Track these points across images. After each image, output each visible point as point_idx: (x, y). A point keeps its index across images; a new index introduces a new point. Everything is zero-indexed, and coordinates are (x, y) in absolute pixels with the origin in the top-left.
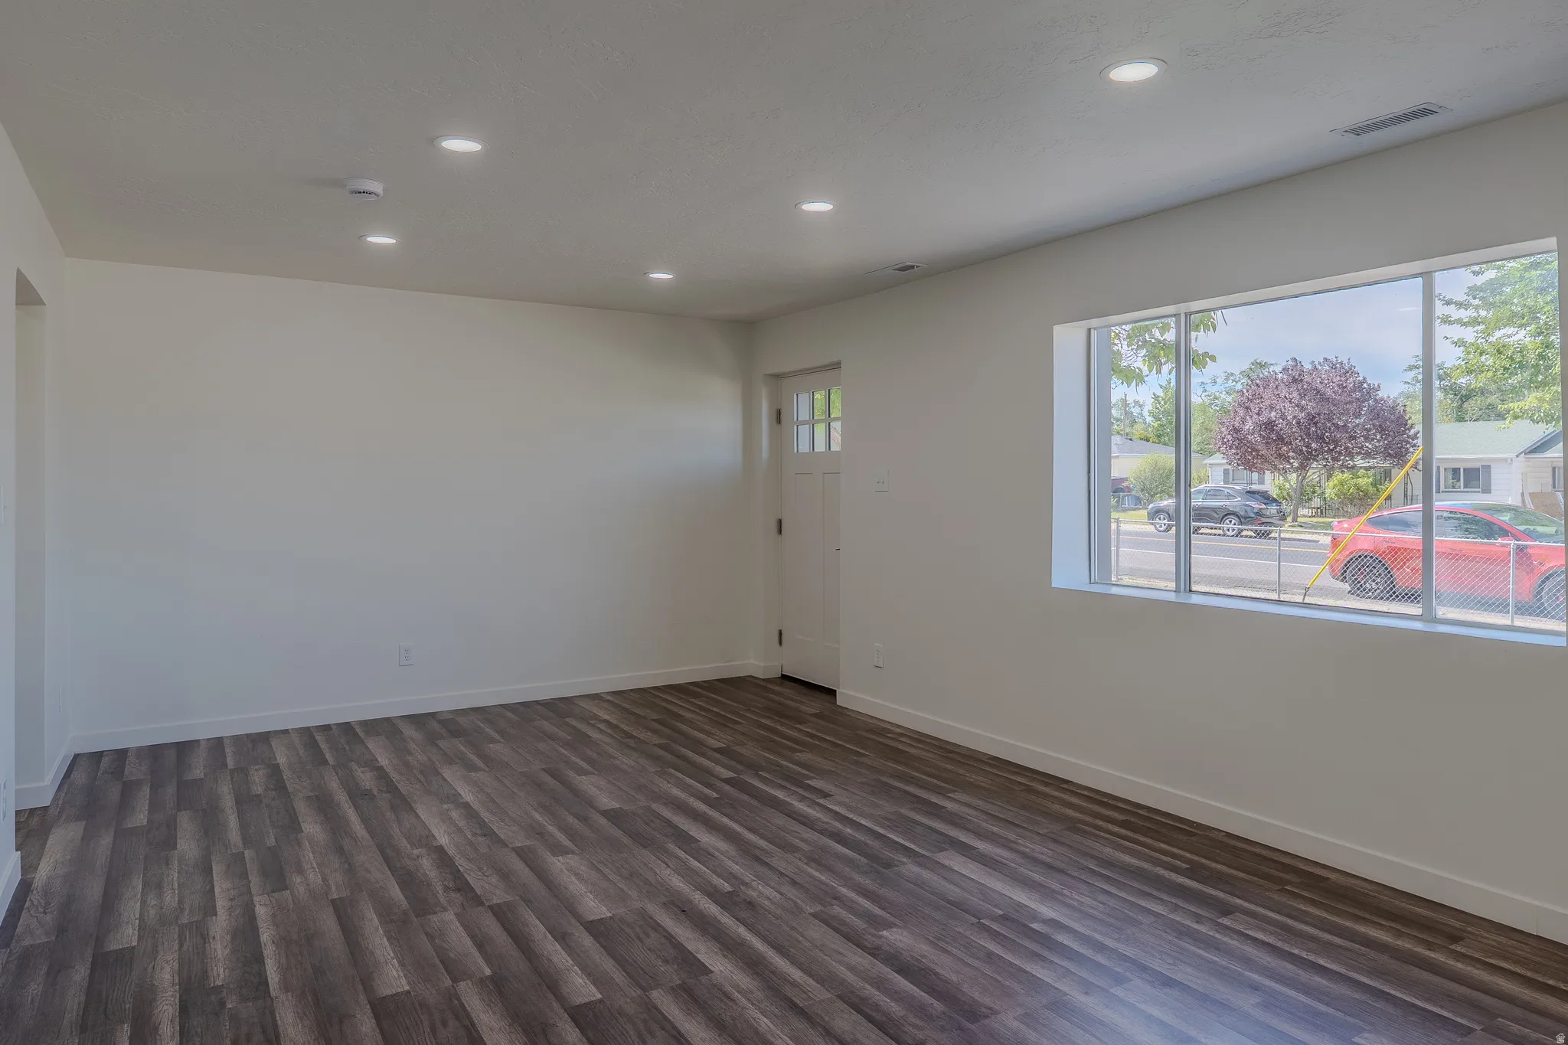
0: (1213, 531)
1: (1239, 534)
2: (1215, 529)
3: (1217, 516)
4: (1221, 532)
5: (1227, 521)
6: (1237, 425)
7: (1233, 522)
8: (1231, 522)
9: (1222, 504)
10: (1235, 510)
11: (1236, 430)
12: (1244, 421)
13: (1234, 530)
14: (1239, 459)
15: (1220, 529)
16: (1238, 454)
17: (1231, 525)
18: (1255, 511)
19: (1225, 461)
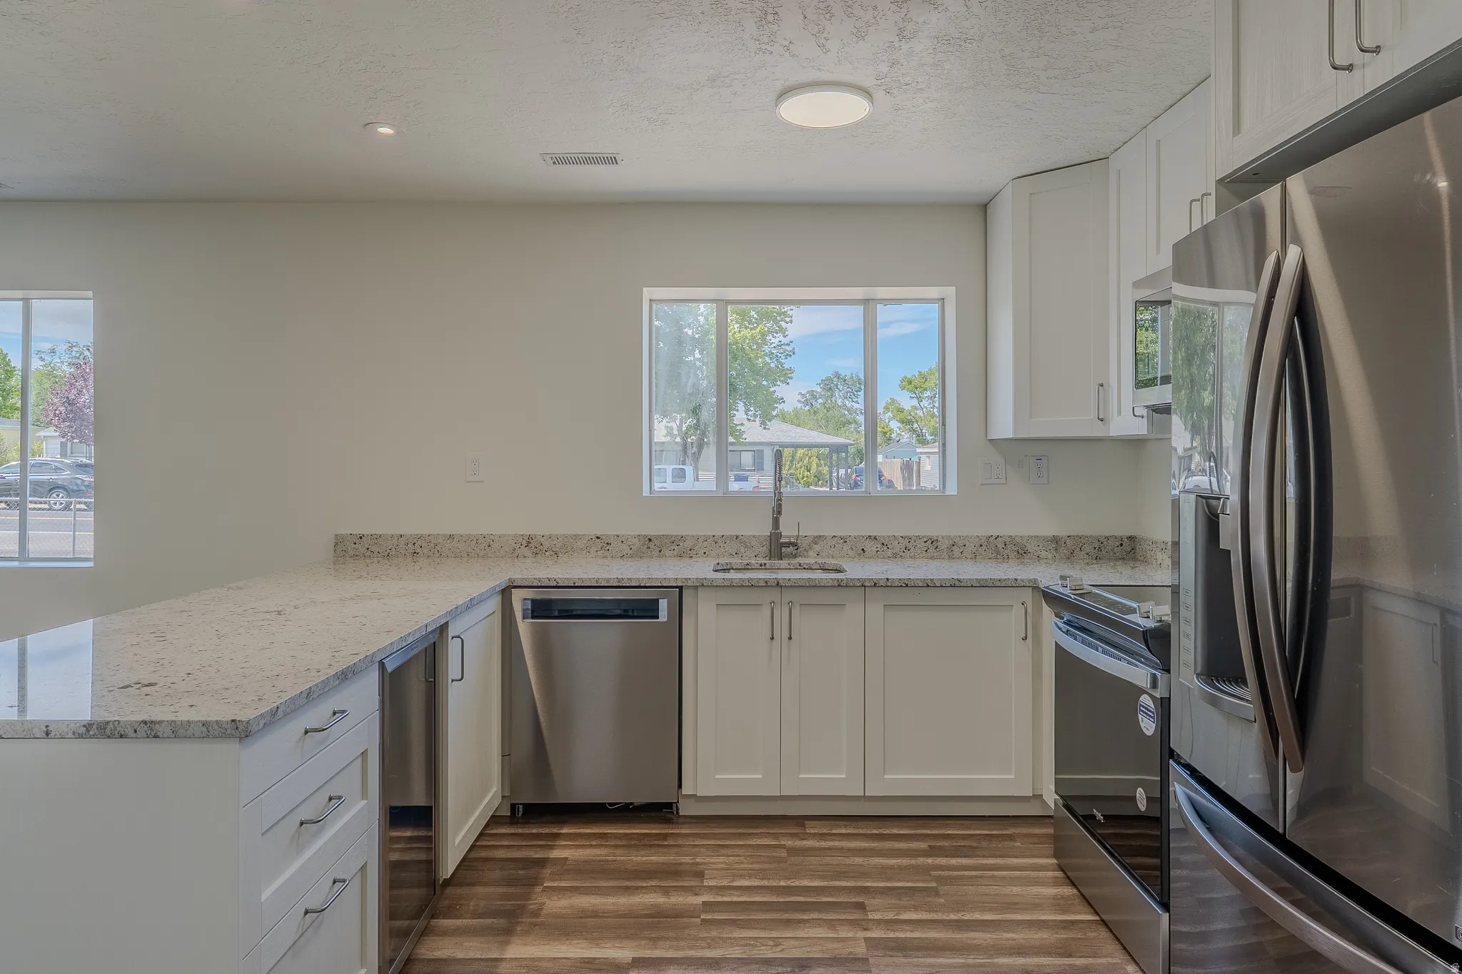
0: (39, 506)
1: (67, 508)
2: (41, 503)
3: (42, 490)
4: (47, 506)
5: (54, 495)
6: (72, 397)
7: (60, 496)
8: (58, 495)
9: (48, 477)
10: (65, 484)
11: (70, 403)
12: (80, 393)
13: (62, 503)
14: (73, 432)
15: (46, 503)
16: (72, 427)
17: (59, 499)
18: (86, 483)
19: (58, 434)
